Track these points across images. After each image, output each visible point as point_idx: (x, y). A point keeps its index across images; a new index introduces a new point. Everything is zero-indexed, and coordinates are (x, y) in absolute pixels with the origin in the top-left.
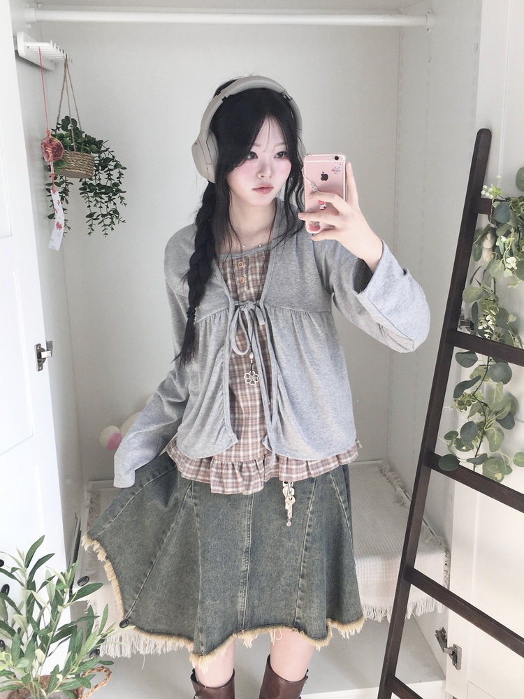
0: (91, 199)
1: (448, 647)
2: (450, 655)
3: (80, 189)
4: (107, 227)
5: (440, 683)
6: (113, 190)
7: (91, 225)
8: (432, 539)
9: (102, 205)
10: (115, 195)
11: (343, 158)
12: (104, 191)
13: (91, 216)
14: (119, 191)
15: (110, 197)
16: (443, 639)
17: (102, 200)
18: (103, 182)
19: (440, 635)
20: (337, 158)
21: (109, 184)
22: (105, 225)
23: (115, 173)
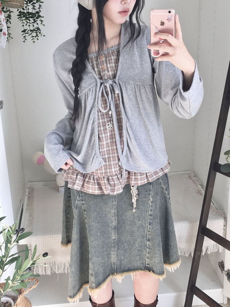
0: (24, 21)
1: (225, 270)
2: (226, 275)
3: (18, 15)
4: (34, 38)
5: (220, 290)
6: (36, 16)
7: (25, 37)
8: (217, 212)
9: (30, 24)
10: (37, 18)
11: (173, 11)
12: (31, 16)
13: (24, 31)
14: (39, 16)
15: (34, 20)
16: (222, 266)
17: (30, 22)
18: (31, 11)
19: (220, 264)
20: (170, 12)
21: (34, 12)
22: (33, 37)
23: (37, 5)
